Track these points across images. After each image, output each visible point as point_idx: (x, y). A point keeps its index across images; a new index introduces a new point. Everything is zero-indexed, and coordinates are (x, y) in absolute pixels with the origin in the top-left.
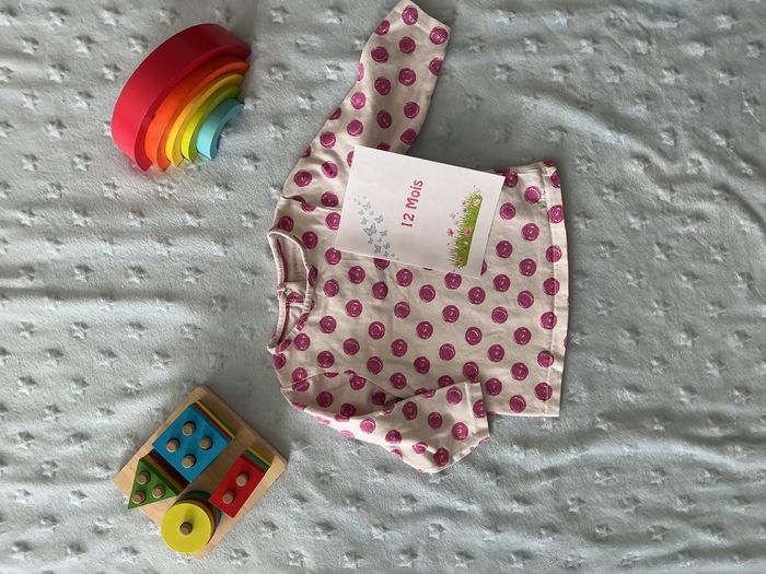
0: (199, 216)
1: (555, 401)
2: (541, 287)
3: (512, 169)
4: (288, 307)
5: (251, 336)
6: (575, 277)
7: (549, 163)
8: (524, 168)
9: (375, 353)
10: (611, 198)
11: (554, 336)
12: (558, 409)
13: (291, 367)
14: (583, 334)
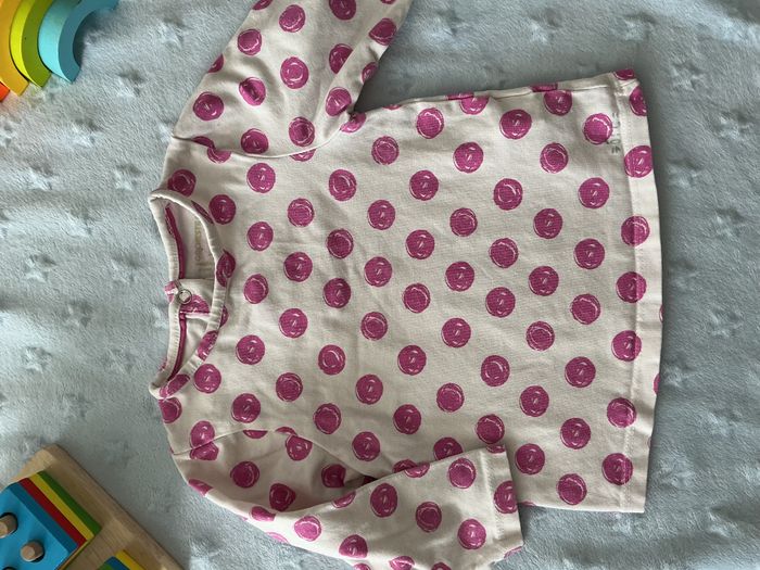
0: (49, 172)
1: (637, 485)
2: (613, 288)
3: (562, 86)
4: (183, 321)
5: (129, 368)
6: (672, 270)
7: (625, 74)
8: (583, 83)
9: (328, 399)
10: (735, 135)
11: (635, 373)
12: (642, 500)
13: (189, 420)
14: (686, 369)
